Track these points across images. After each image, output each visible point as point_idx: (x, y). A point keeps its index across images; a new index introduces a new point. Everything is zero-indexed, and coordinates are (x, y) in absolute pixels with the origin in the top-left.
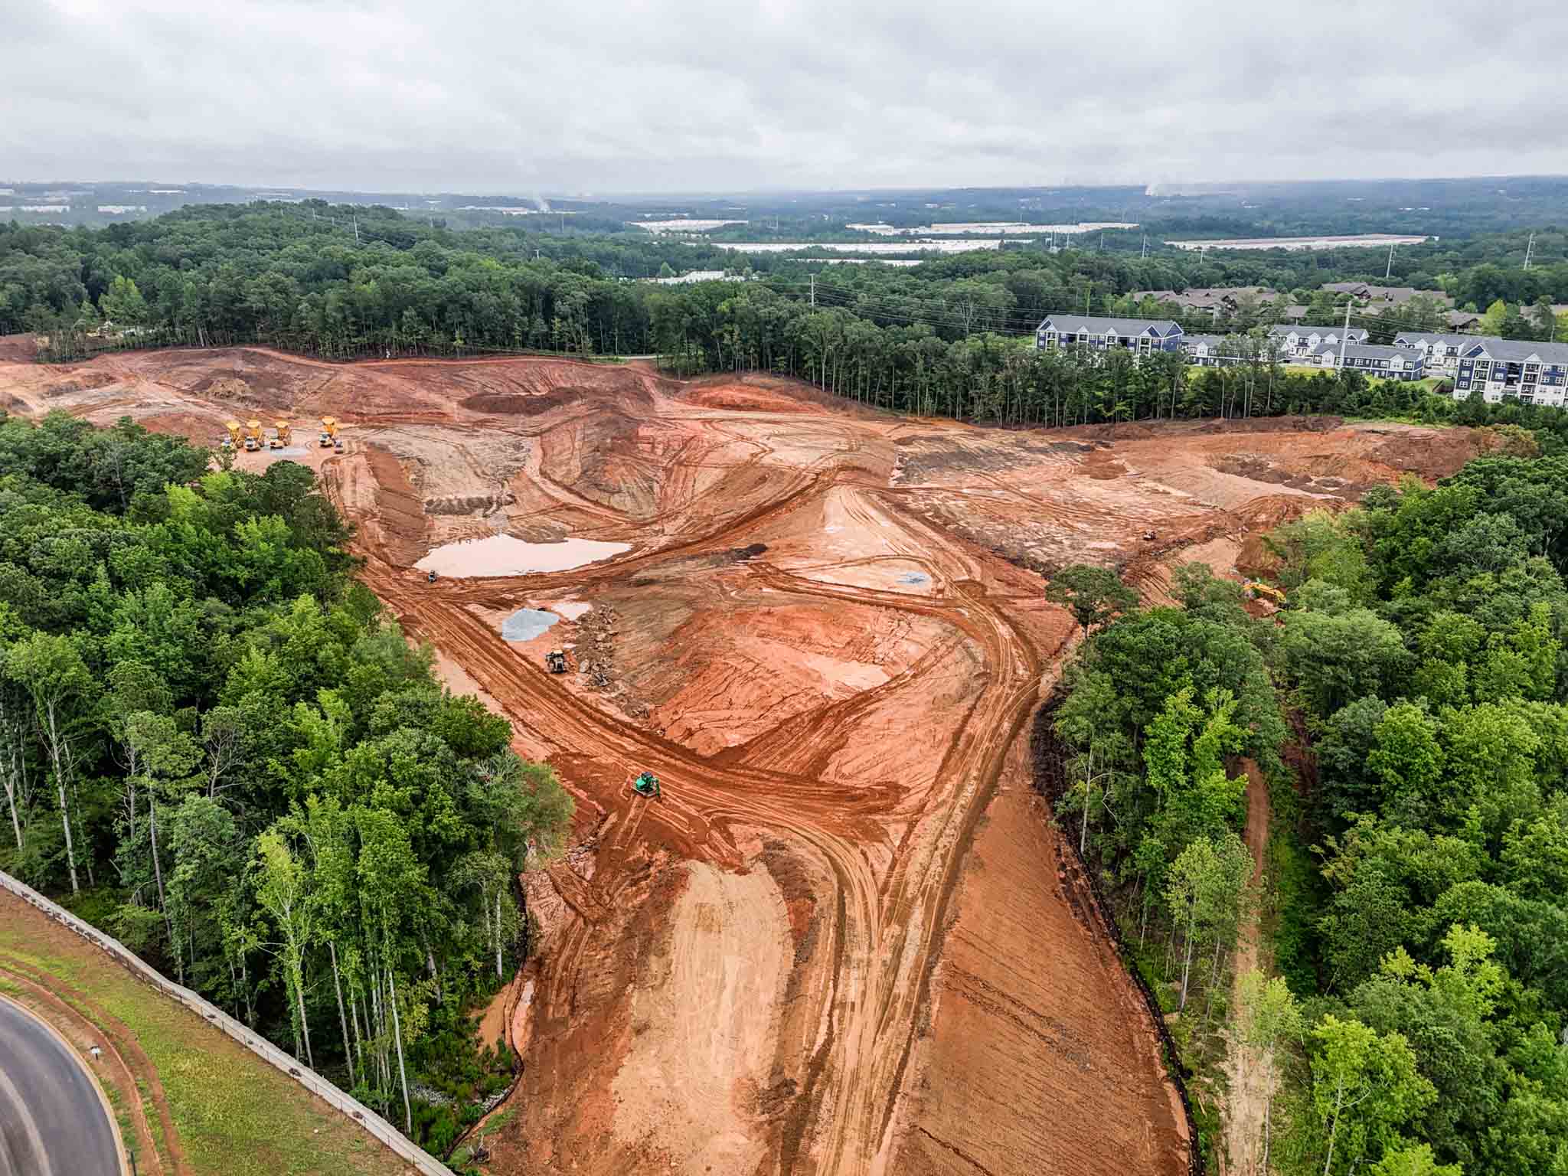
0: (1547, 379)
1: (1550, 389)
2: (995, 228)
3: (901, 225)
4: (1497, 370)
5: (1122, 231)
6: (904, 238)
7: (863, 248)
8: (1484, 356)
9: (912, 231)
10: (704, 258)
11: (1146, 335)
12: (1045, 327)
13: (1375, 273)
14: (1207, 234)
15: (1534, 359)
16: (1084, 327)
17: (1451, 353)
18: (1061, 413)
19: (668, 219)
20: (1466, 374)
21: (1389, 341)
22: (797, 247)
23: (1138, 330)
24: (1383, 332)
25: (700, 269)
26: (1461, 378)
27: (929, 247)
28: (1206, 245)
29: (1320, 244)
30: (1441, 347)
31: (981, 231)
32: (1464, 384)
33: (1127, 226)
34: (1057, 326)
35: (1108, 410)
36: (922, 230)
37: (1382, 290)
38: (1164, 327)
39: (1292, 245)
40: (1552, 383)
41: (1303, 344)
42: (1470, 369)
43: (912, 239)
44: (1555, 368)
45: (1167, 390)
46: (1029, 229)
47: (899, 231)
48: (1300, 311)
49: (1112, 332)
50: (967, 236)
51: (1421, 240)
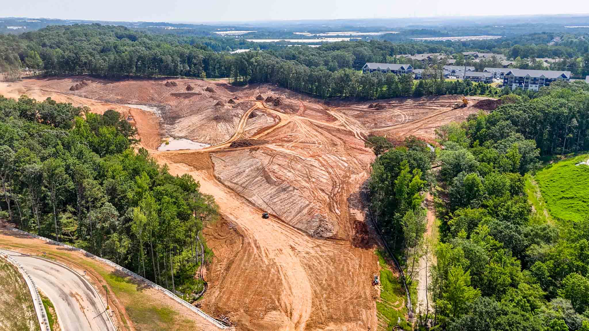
3: (313, 33)
5: (394, 34)
6: (315, 37)
7: (300, 41)
10: (242, 44)
13: (481, 48)
14: (424, 35)
19: (226, 31)
24: (480, 67)
25: (241, 48)
37: (482, 55)
43: (318, 38)
48: (453, 61)
50: (338, 36)
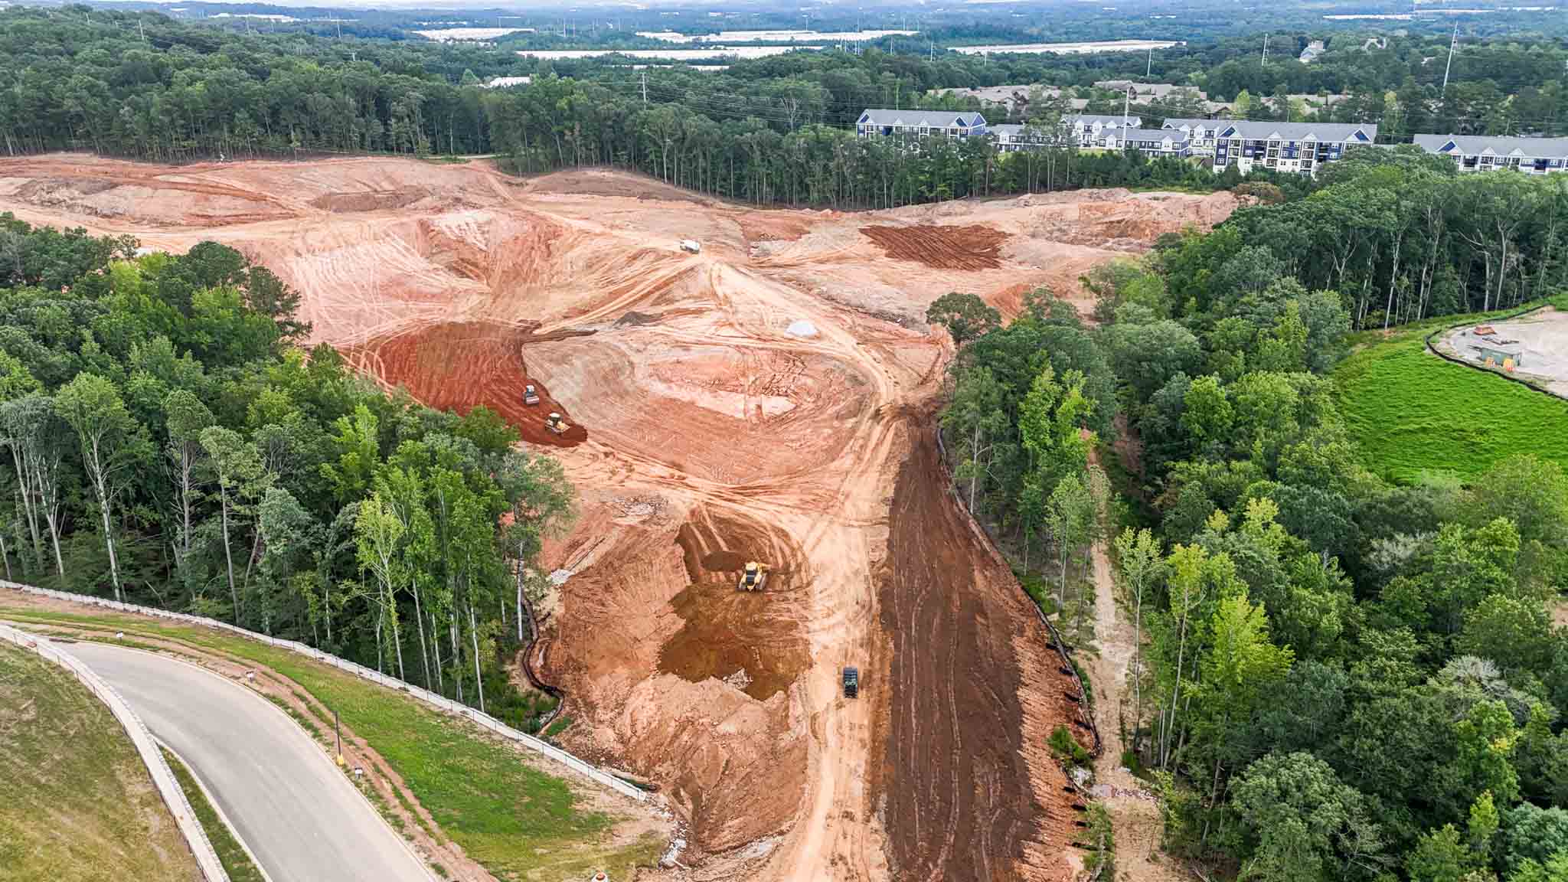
0: (1286, 153)
1: (1289, 162)
2: (785, 36)
3: (691, 33)
4: (1246, 148)
5: (906, 38)
6: (696, 45)
8: (1235, 136)
9: (704, 39)
10: (505, 64)
11: (955, 125)
12: (864, 120)
13: (1137, 72)
14: (983, 40)
15: (1275, 137)
16: (899, 119)
17: (1209, 135)
18: (889, 196)
20: (1222, 151)
21: (1158, 125)
22: (595, 54)
23: (945, 121)
24: (1152, 118)
25: (504, 75)
26: (1219, 156)
27: (729, 52)
28: (984, 50)
29: (1085, 48)
30: (1200, 130)
31: (771, 38)
32: (1221, 160)
33: (909, 33)
34: (874, 120)
35: (931, 191)
36: (713, 38)
37: (1145, 87)
38: (969, 117)
39: (1062, 49)
40: (1290, 156)
41: (1088, 130)
42: (1225, 147)
43: (708, 45)
44: (1292, 143)
45: (981, 171)
46: (816, 36)
47: (691, 39)
48: (1082, 103)
49: (924, 124)
50: (759, 43)
51: (1173, 44)
